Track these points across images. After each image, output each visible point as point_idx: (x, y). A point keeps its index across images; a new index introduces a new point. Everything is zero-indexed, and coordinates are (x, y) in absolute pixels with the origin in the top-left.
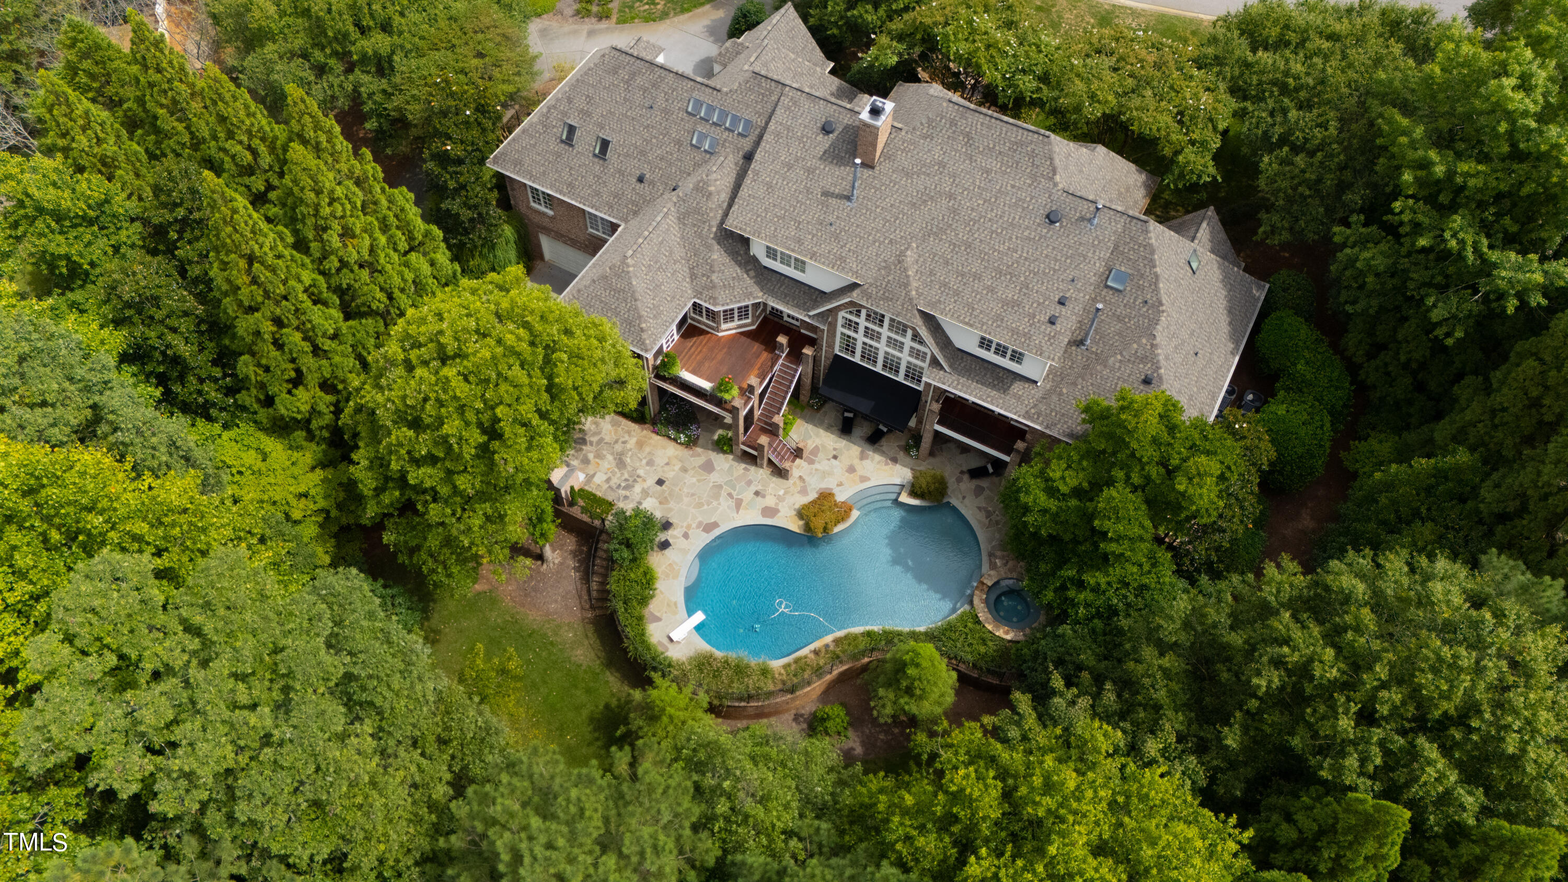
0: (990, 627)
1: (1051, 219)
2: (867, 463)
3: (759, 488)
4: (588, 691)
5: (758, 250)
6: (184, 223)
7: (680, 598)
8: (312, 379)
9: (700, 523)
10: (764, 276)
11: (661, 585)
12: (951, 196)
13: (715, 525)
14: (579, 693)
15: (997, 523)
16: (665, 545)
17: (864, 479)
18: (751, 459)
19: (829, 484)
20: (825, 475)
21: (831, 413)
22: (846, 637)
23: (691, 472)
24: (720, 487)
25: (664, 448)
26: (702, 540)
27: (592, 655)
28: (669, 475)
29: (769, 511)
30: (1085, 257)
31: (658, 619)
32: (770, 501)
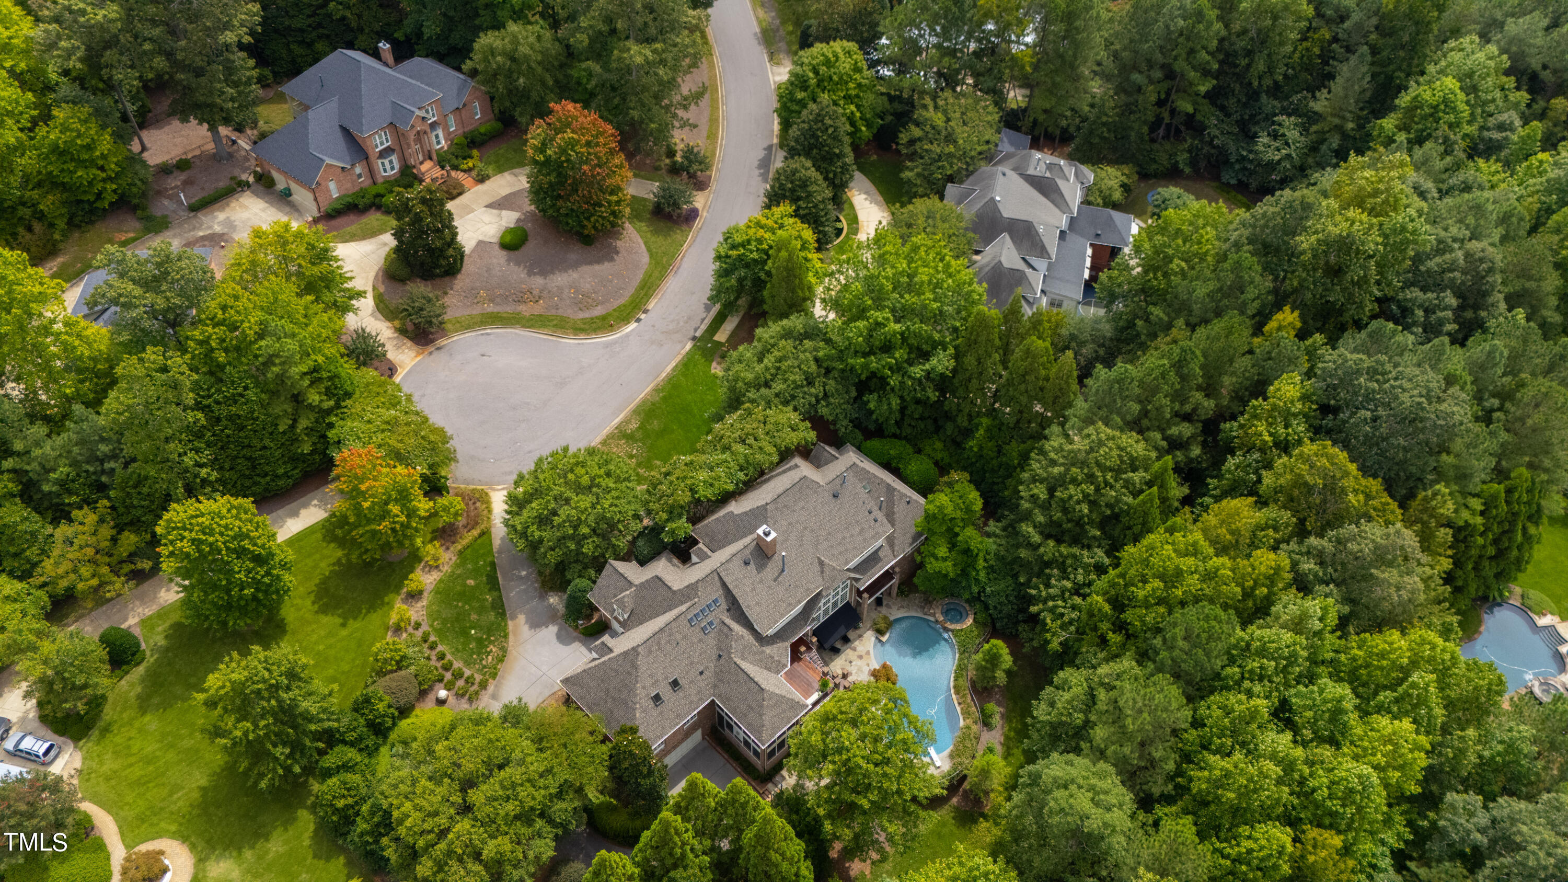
0: (965, 627)
1: (836, 496)
17: (868, 653)
19: (866, 670)
20: (860, 670)
22: (954, 688)
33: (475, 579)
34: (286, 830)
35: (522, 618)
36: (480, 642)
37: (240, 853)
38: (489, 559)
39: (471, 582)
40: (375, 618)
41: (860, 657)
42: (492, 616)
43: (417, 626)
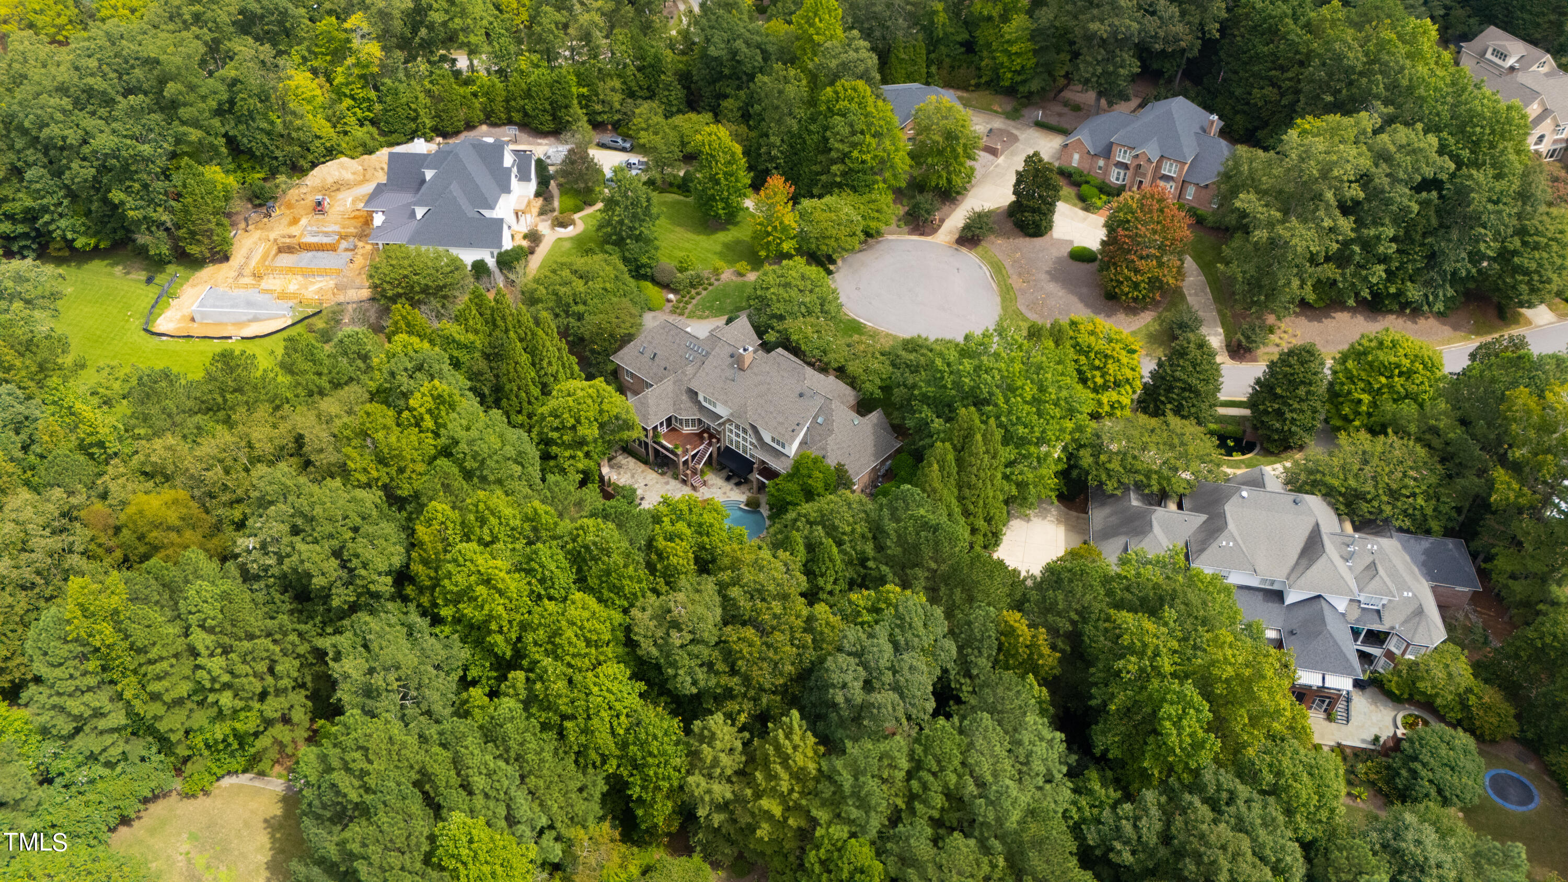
1: (801, 395)
5: (701, 398)
6: (496, 354)
8: (525, 412)
10: (702, 408)
17: (729, 497)
18: (684, 482)
19: (715, 496)
20: (714, 493)
21: (725, 473)
23: (660, 484)
25: (652, 474)
28: (650, 483)
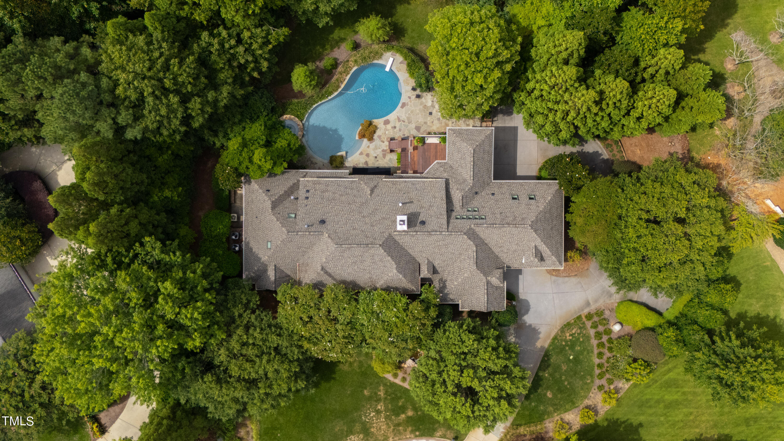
0: (292, 117)
1: (323, 222)
2: (364, 161)
3: (395, 130)
4: (413, 37)
7: (399, 74)
9: (408, 105)
11: (407, 75)
12: (364, 217)
13: (402, 107)
14: (416, 35)
15: (308, 161)
16: (414, 89)
17: (361, 154)
19: (372, 145)
20: (376, 148)
22: (337, 90)
23: (422, 123)
24: (409, 123)
25: (438, 128)
26: (404, 99)
27: (419, 49)
28: (429, 118)
29: (387, 122)
30: (305, 214)
31: (401, 63)
32: (389, 127)
33: (545, 395)
34: (746, 312)
35: (539, 344)
36: (572, 347)
37: (775, 318)
38: (527, 403)
39: (549, 395)
40: (620, 415)
41: (368, 155)
42: (553, 360)
43: (601, 388)
